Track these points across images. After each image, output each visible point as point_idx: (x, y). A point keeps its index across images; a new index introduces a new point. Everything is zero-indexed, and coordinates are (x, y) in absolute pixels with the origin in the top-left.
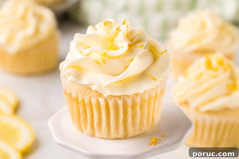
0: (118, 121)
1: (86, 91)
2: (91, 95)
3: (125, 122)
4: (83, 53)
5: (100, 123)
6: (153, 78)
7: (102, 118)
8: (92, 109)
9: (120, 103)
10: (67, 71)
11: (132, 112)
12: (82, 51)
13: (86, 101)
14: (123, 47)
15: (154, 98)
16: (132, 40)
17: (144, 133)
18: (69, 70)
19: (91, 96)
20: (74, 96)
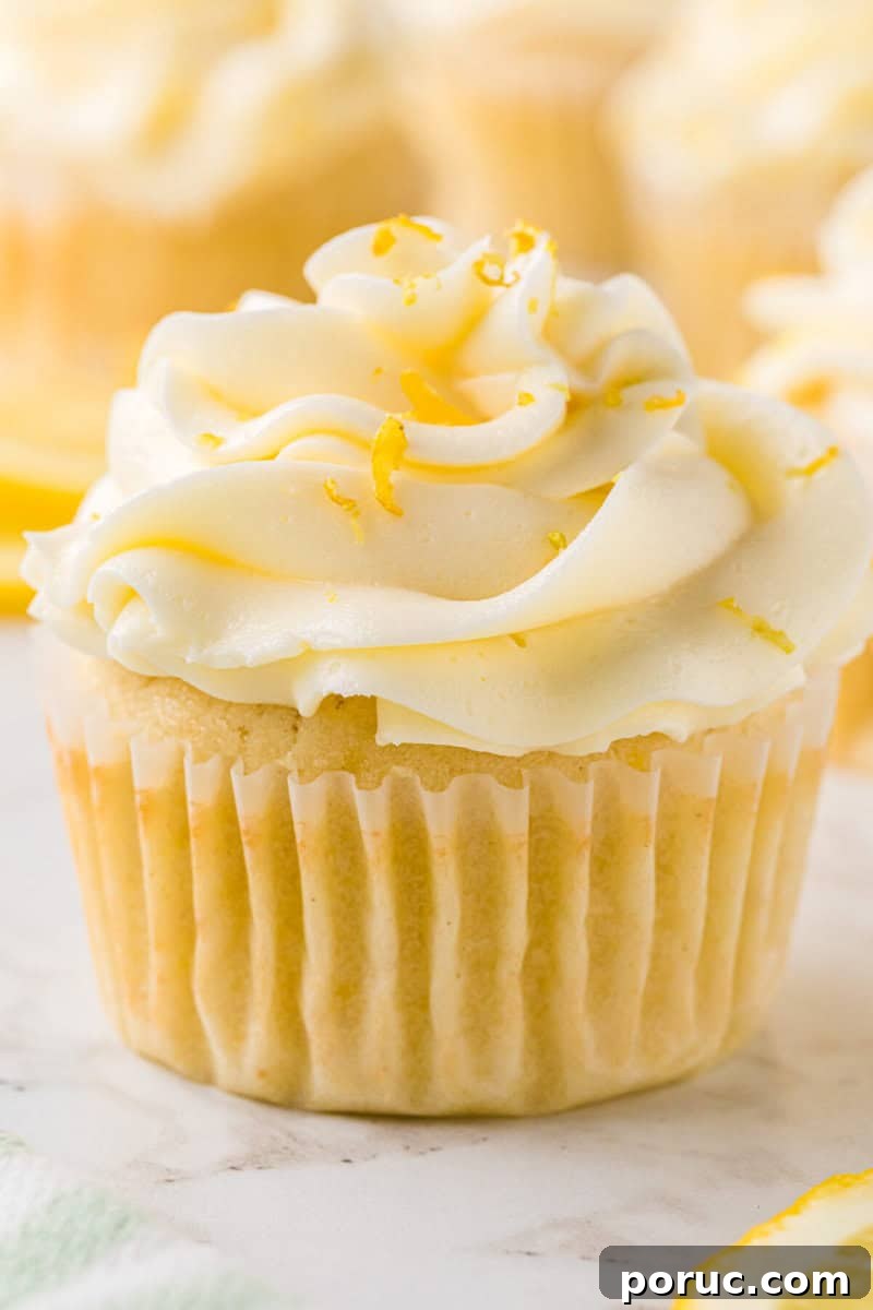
0: (492, 967)
1: (244, 732)
2: (287, 761)
3: (541, 978)
4: (222, 448)
5: (347, 991)
6: (760, 629)
7: (363, 949)
8: (294, 877)
9: (513, 815)
10: (108, 567)
11: (593, 901)
12: (219, 434)
13: (250, 808)
14: (526, 399)
15: (758, 793)
16: (586, 365)
17: (672, 1083)
18: (123, 566)
19: (283, 773)
20: (148, 778)
